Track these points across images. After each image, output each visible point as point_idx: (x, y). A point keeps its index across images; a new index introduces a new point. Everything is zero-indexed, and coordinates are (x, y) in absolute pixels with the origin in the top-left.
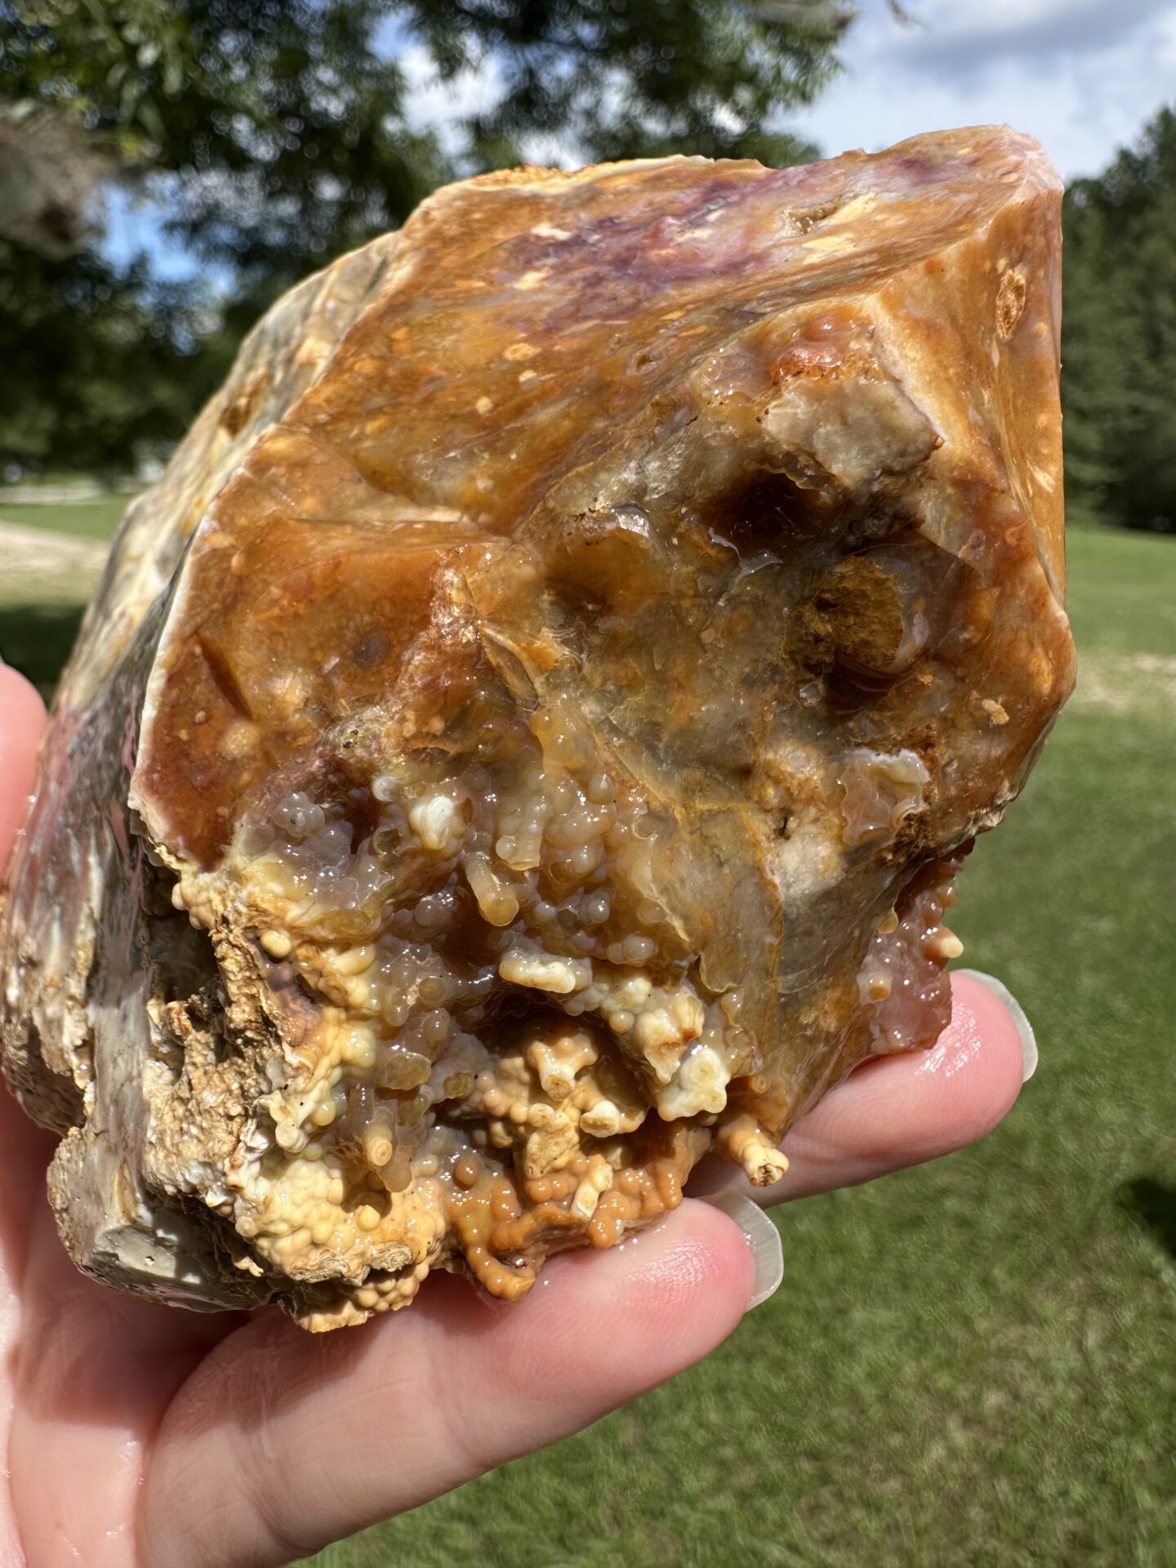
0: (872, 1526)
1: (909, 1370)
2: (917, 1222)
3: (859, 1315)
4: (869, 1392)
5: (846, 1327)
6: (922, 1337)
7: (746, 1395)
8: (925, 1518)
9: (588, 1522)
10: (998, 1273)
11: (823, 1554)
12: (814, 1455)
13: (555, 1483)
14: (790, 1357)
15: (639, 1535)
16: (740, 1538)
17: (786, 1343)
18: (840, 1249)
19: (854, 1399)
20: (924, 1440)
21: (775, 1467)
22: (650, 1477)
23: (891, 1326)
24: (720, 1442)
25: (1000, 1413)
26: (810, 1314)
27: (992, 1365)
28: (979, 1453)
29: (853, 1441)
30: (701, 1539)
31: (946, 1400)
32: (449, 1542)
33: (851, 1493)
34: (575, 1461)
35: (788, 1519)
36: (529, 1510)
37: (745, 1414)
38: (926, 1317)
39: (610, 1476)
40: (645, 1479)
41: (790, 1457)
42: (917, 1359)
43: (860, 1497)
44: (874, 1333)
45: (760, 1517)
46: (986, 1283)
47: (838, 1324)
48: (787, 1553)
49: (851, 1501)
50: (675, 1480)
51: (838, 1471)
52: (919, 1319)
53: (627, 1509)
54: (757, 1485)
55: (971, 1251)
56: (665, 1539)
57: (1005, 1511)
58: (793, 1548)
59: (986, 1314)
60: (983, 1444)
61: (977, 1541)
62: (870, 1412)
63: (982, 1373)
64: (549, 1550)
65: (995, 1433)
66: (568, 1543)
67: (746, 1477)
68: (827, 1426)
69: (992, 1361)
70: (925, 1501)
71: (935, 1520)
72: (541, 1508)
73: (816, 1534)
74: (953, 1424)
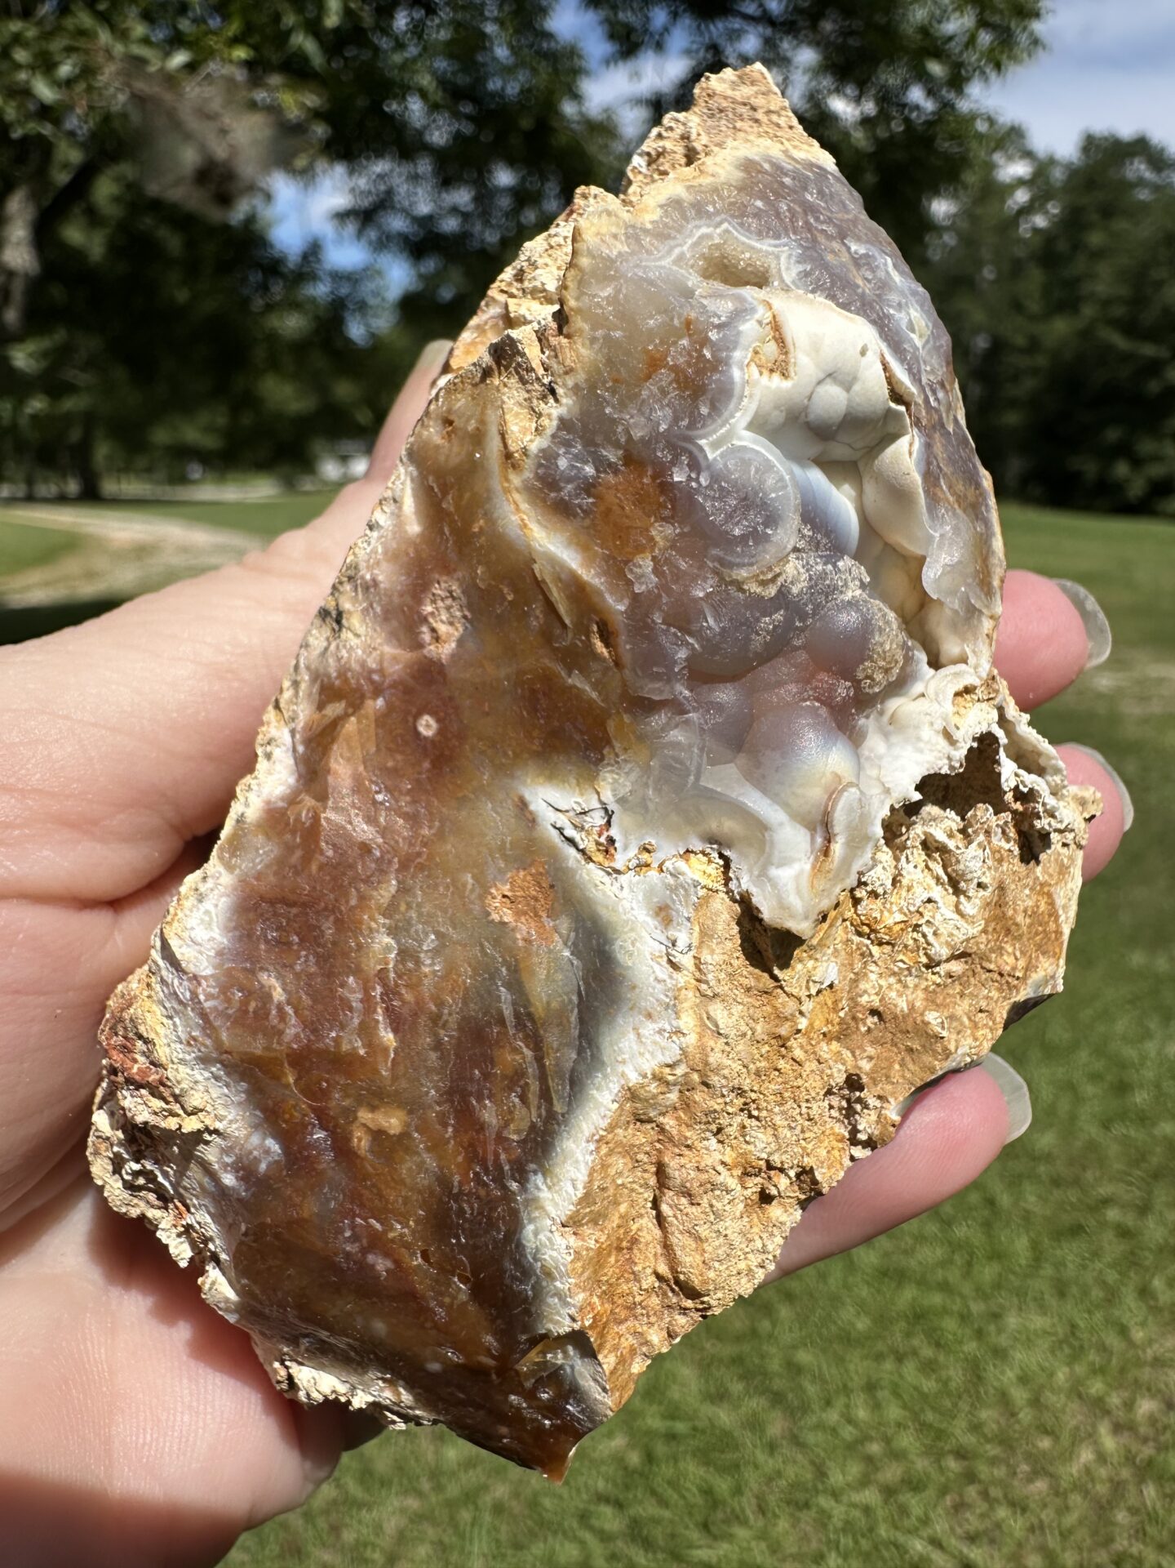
0: (1017, 1526)
1: (1062, 1375)
2: (1077, 1230)
3: (1012, 1321)
4: (1019, 1395)
5: (1000, 1331)
6: (1076, 1344)
7: (896, 1393)
8: (1070, 1520)
9: (733, 1511)
10: (1158, 1283)
11: (965, 1550)
12: (961, 1454)
13: (701, 1471)
14: (941, 1358)
15: (783, 1524)
16: (883, 1531)
17: (938, 1345)
18: (997, 1255)
19: (1004, 1399)
20: (1073, 1444)
21: (921, 1464)
22: (797, 1469)
23: (1045, 1332)
24: (866, 1438)
25: (1152, 1420)
26: (964, 1318)
27: (1146, 1374)
28: (1129, 1458)
29: (1002, 1442)
30: (844, 1530)
31: (1098, 1406)
32: (595, 1522)
33: (995, 1492)
34: (723, 1452)
35: (932, 1515)
36: (675, 1496)
37: (894, 1412)
38: (1082, 1324)
39: (756, 1467)
40: (791, 1472)
41: (938, 1456)
42: (1069, 1364)
43: (1006, 1496)
44: (1028, 1340)
45: (904, 1511)
46: (1144, 1292)
47: (992, 1328)
48: (930, 1548)
49: (997, 1500)
50: (821, 1473)
51: (983, 1470)
52: (1074, 1326)
53: (772, 1500)
54: (903, 1481)
55: (1131, 1261)
56: (808, 1529)
57: (1153, 1518)
58: (936, 1543)
59: (1143, 1324)
60: (1134, 1450)
61: (1121, 1544)
62: (1021, 1415)
63: (1136, 1381)
64: (695, 1535)
65: (1145, 1440)
66: (714, 1529)
67: (891, 1473)
68: (976, 1427)
69: (1147, 1370)
70: (1071, 1503)
71: (1080, 1522)
72: (687, 1494)
73: (959, 1531)
74: (1104, 1429)
